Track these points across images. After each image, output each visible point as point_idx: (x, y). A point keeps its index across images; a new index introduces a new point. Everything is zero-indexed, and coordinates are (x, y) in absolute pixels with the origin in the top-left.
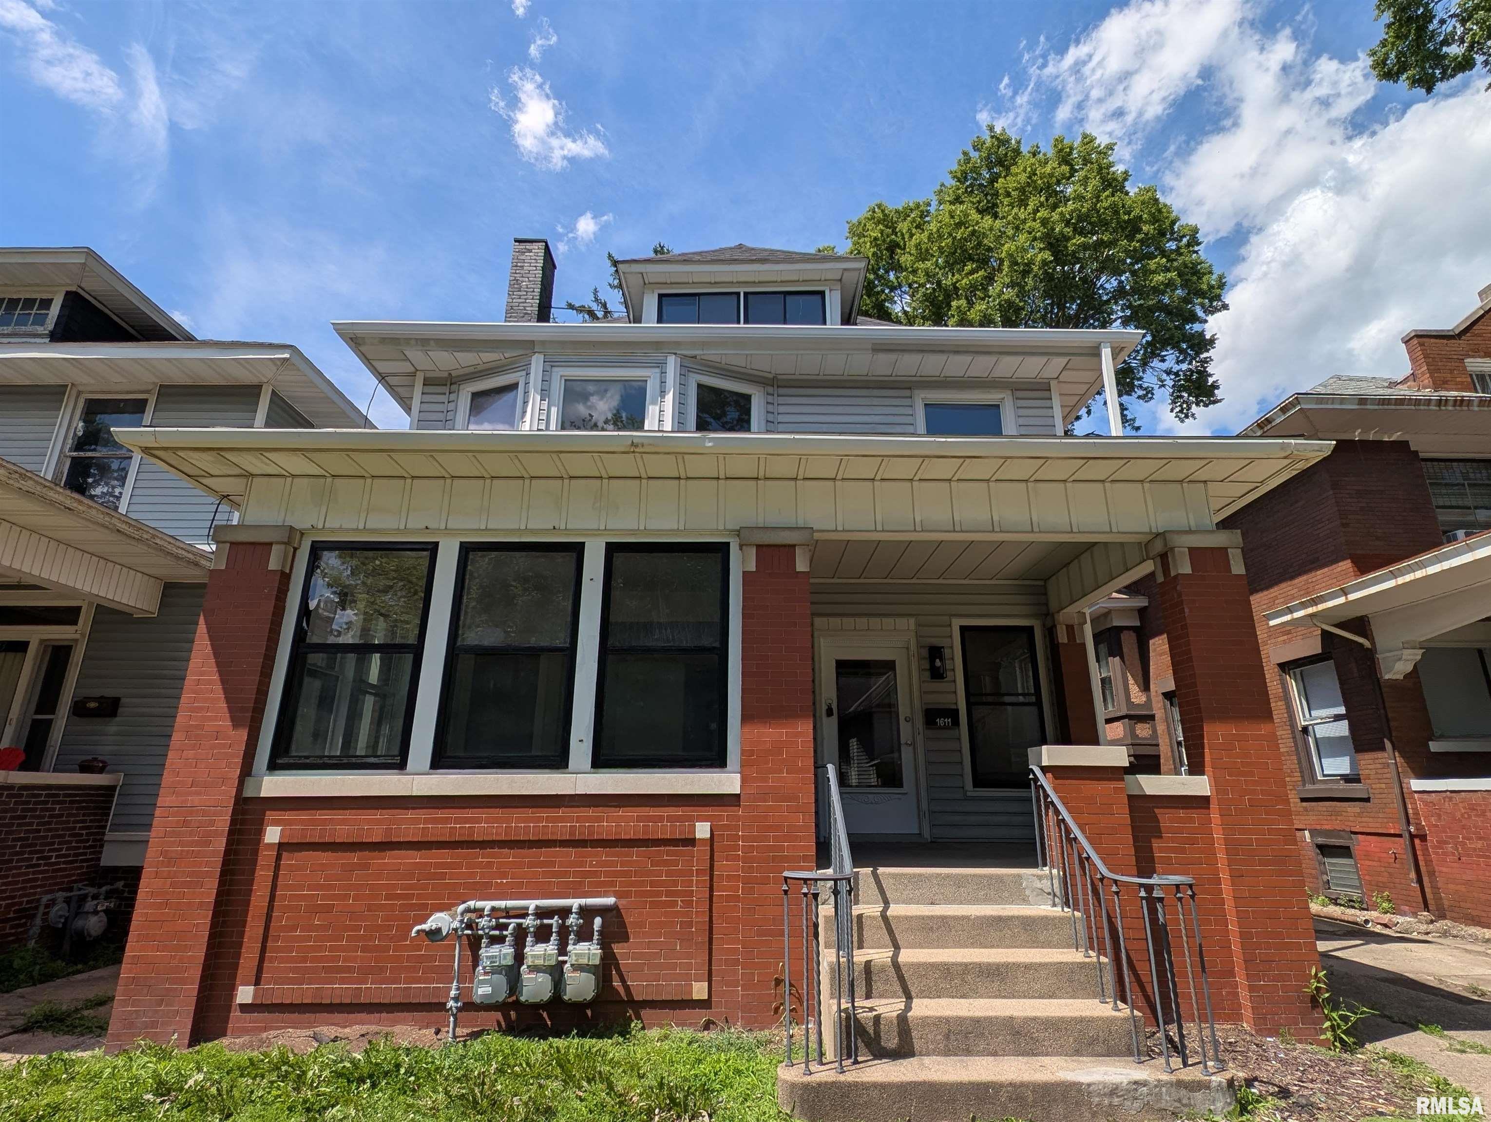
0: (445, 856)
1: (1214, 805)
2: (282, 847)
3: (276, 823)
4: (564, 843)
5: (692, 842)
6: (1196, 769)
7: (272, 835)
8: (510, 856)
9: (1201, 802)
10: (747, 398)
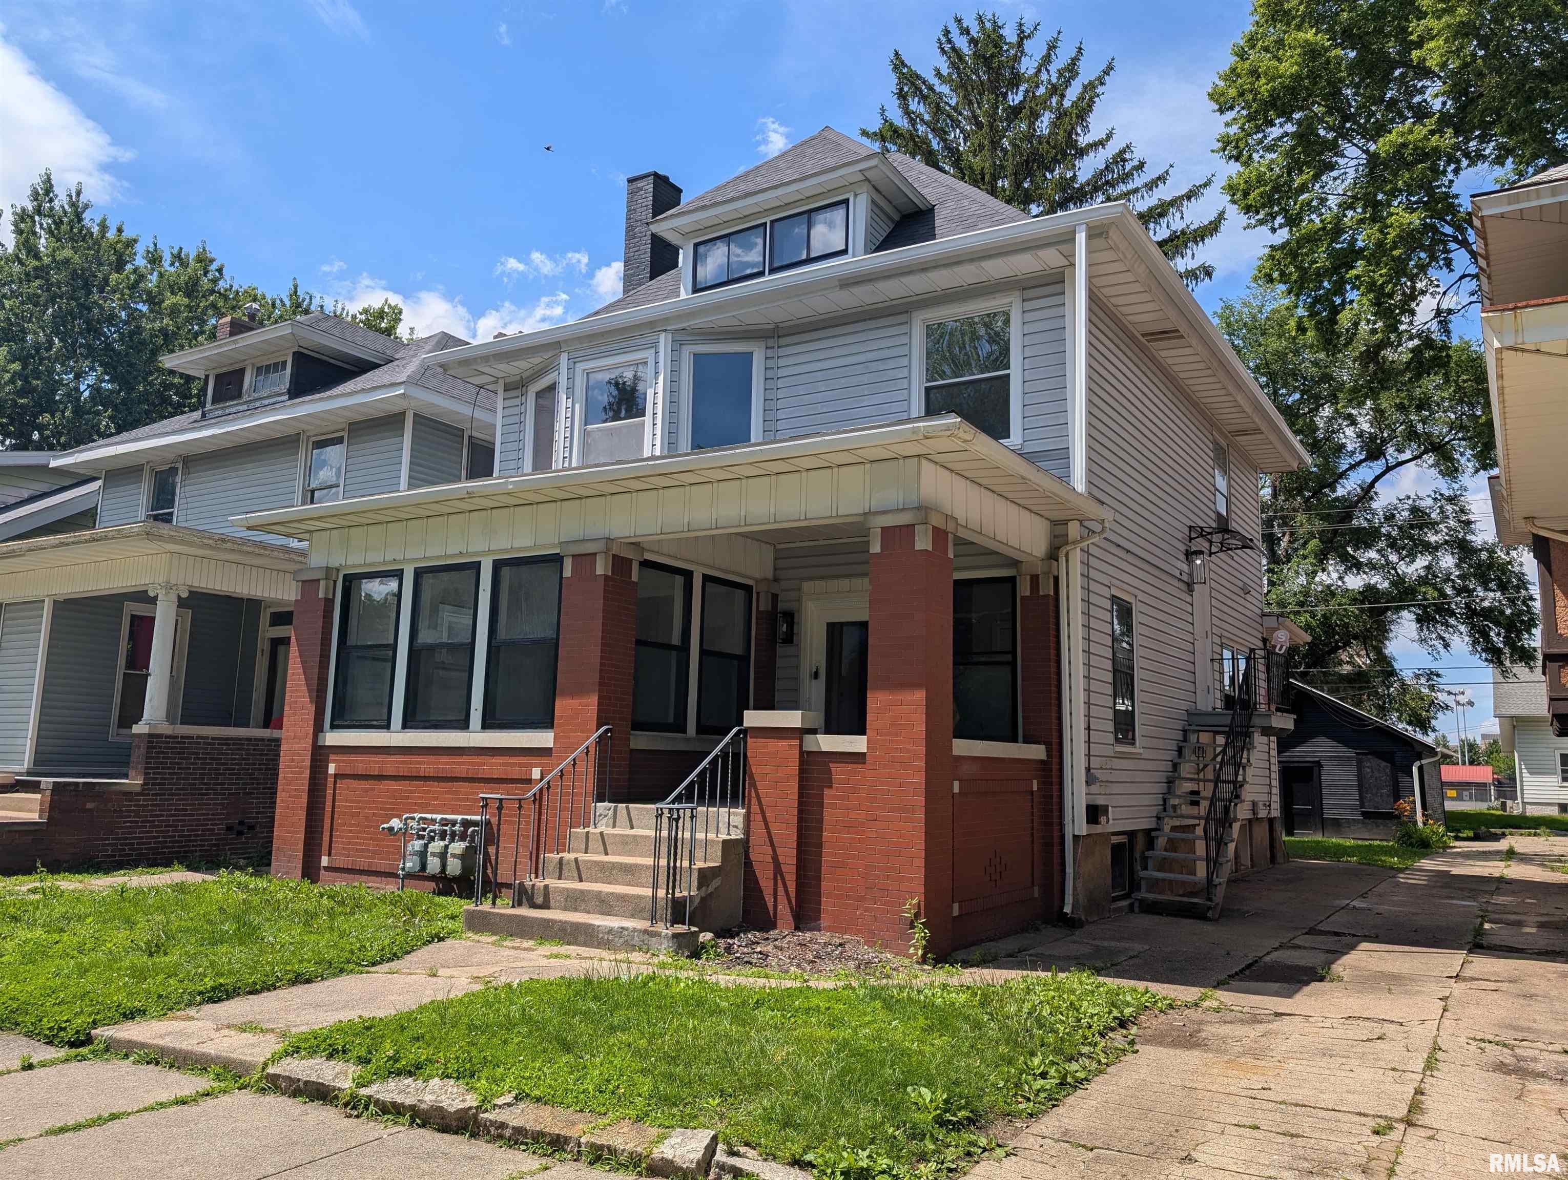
0: (410, 786)
1: (868, 760)
2: (337, 776)
3: (334, 761)
5: (529, 781)
7: (332, 768)
8: (437, 787)
10: (747, 357)
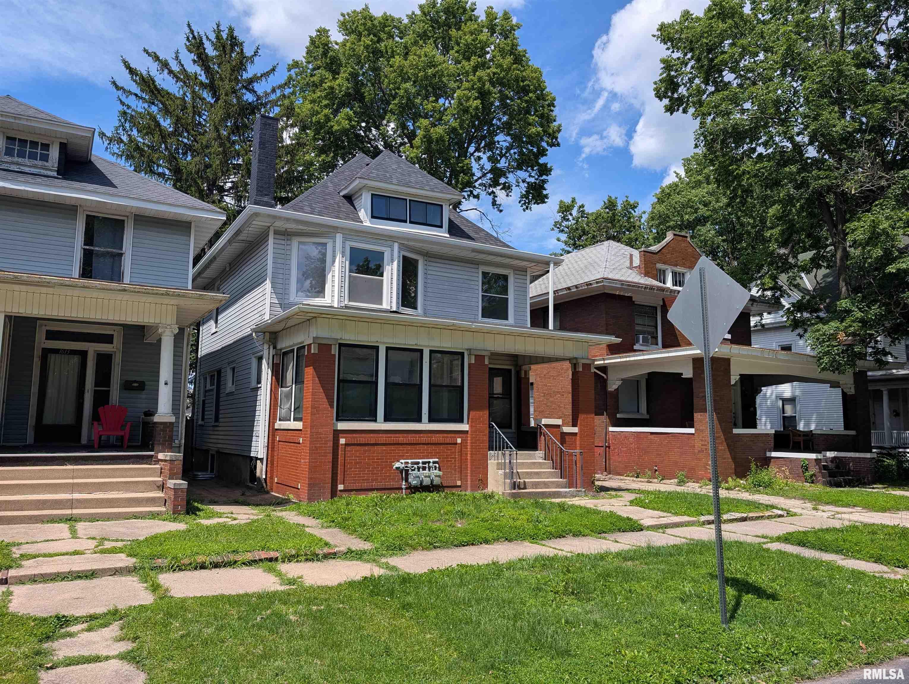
0: (393, 448)
1: (578, 435)
2: (346, 445)
3: (343, 437)
4: (423, 444)
5: (456, 444)
6: (574, 425)
7: (342, 441)
8: (409, 448)
9: (575, 434)
10: (417, 261)
